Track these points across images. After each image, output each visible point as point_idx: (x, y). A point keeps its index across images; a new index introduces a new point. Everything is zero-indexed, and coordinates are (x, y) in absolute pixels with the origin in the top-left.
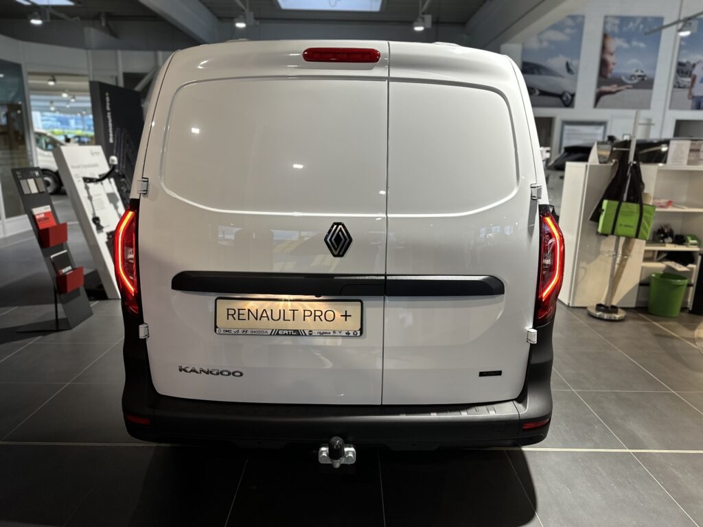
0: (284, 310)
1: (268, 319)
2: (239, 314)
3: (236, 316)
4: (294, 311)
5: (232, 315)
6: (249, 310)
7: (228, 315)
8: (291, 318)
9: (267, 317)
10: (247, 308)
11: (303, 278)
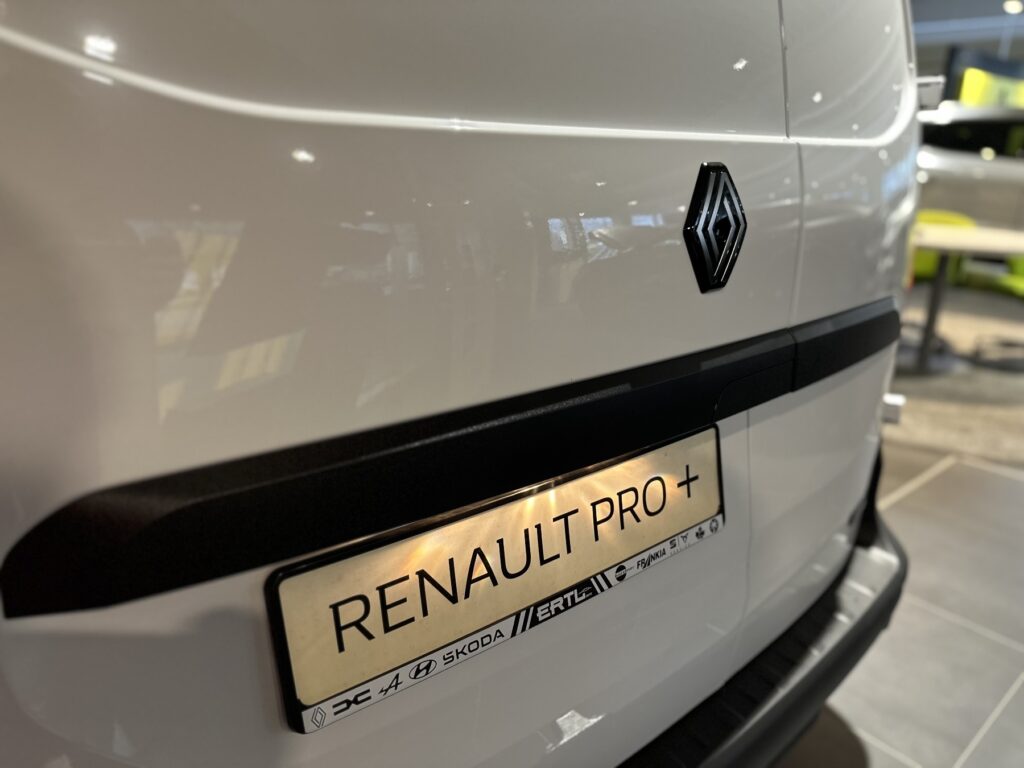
0: (538, 527)
1: (495, 583)
2: (385, 607)
3: (374, 622)
4: (565, 517)
5: (357, 624)
6: (422, 575)
7: (339, 629)
8: (561, 548)
9: (490, 573)
10: (411, 571)
11: (625, 388)
